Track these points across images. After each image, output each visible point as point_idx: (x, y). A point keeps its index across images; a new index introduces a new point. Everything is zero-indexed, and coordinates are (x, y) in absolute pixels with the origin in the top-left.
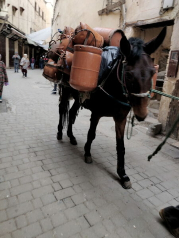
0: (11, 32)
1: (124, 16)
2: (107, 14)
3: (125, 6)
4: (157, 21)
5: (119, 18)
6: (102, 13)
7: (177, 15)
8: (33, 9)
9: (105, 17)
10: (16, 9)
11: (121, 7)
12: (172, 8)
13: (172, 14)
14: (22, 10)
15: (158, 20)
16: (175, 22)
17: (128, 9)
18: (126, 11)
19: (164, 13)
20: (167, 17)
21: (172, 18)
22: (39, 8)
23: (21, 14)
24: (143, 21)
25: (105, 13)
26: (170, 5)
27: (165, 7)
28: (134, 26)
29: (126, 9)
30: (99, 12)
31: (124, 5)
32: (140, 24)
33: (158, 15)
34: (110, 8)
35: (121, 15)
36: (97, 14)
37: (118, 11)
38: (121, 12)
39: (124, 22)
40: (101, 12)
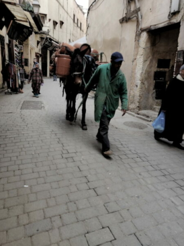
0: (52, 45)
1: (140, 23)
2: (127, 21)
3: (141, 13)
4: (167, 25)
5: (136, 24)
6: (123, 21)
7: (182, 18)
8: (72, 21)
9: (125, 24)
10: (57, 23)
11: (138, 15)
12: (178, 12)
13: (179, 17)
14: (62, 23)
15: (168, 23)
16: (181, 24)
17: (143, 16)
18: (141, 18)
19: (172, 17)
20: (175, 20)
21: (178, 21)
22: (78, 20)
23: (61, 27)
24: (155, 25)
25: (125, 21)
26: (176, 10)
27: (172, 11)
28: (148, 30)
29: (141, 16)
30: (120, 20)
31: (139, 13)
32: (153, 28)
33: (167, 19)
34: (128, 16)
35: (138, 21)
36: (119, 22)
37: (135, 18)
38: (137, 18)
39: (140, 28)
40: (121, 21)
